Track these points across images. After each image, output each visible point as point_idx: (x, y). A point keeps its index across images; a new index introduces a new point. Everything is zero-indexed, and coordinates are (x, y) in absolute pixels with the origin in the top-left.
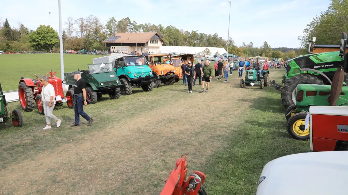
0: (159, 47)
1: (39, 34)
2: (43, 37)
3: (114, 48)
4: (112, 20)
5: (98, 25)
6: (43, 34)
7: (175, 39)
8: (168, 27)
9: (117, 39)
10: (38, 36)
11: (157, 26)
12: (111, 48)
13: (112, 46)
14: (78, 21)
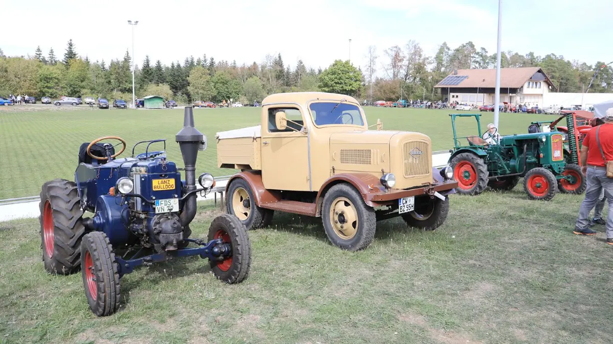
0: (542, 95)
1: (334, 73)
3: (455, 97)
4: (443, 48)
5: (422, 58)
6: (340, 74)
7: (562, 79)
8: (548, 56)
9: (462, 80)
10: (332, 77)
11: (523, 56)
12: (451, 97)
13: (452, 94)
14: (389, 51)
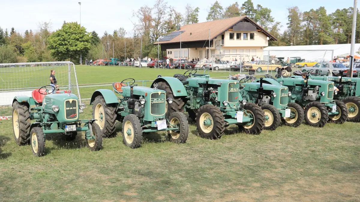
1: (58, 35)
2: (64, 40)
3: (170, 53)
10: (57, 39)
12: (167, 53)
